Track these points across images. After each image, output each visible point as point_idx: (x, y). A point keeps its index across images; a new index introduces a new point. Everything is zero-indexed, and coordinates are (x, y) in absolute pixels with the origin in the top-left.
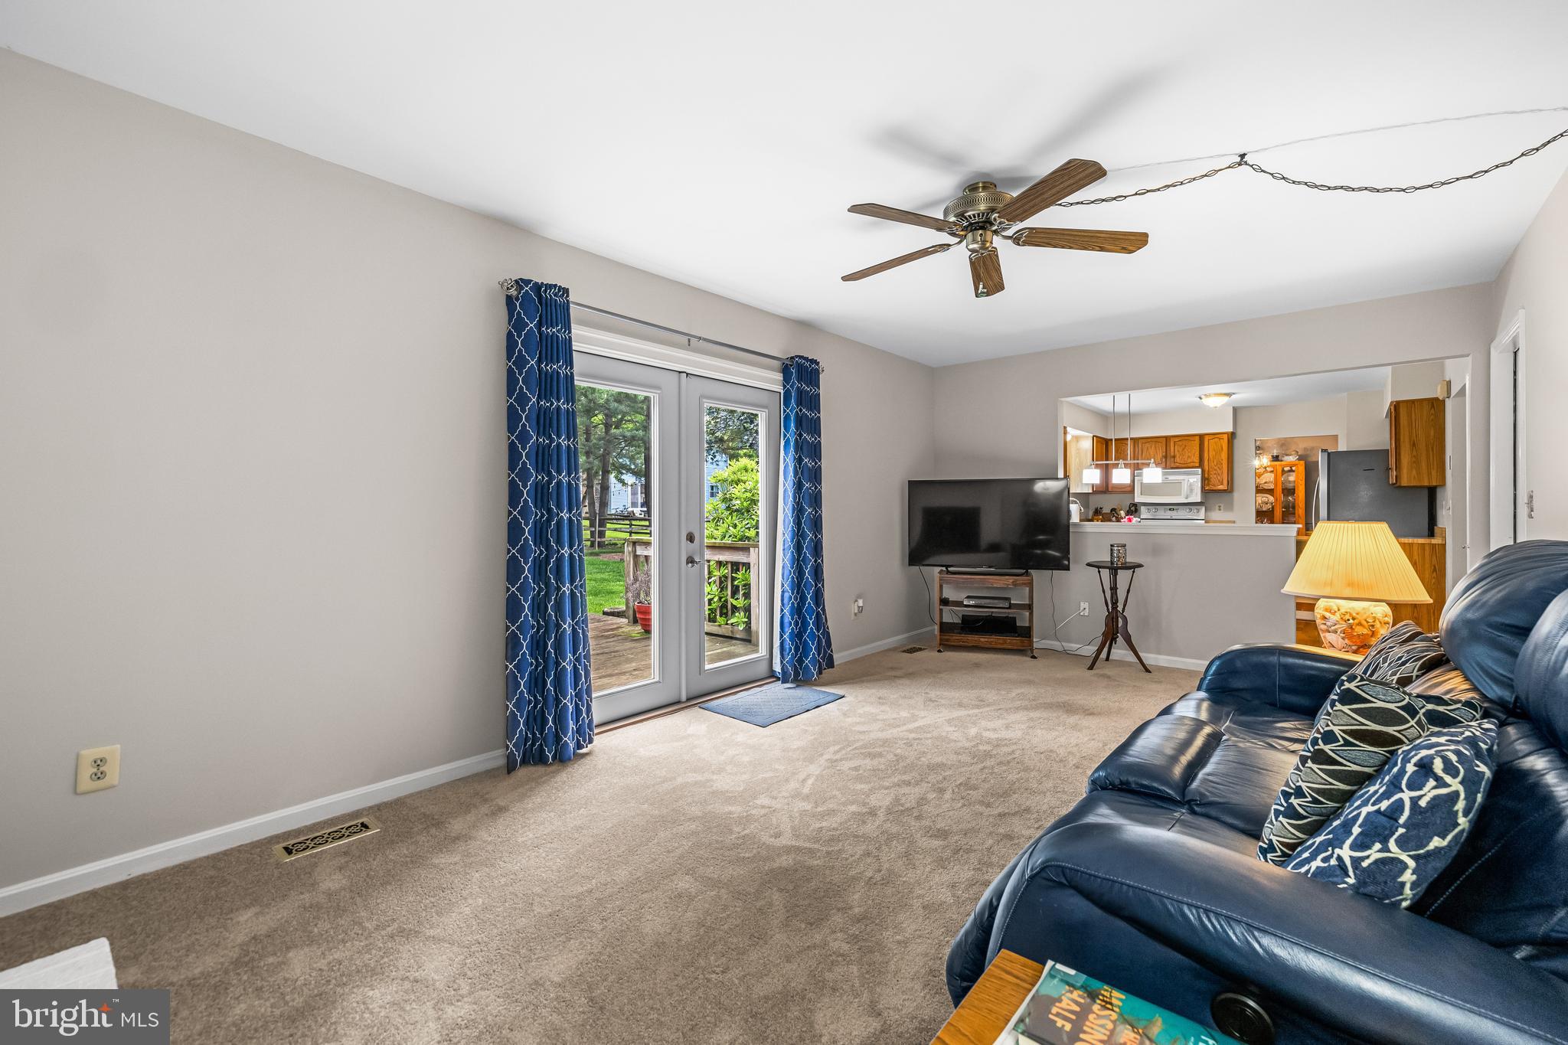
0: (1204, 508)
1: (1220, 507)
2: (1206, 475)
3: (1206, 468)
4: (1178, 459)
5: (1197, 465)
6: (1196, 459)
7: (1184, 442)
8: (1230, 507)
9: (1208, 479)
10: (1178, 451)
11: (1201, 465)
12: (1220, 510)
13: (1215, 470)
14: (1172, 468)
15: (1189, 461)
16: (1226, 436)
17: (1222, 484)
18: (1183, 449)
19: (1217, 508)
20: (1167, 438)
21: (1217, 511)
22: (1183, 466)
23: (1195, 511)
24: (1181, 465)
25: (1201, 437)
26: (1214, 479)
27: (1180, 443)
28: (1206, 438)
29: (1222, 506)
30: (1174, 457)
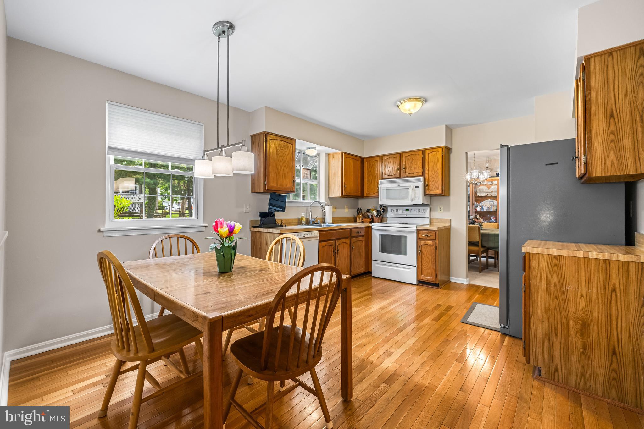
0: (428, 209)
1: (440, 208)
2: (427, 183)
3: (427, 176)
4: (408, 170)
5: (421, 174)
6: (420, 170)
7: (412, 156)
8: (448, 208)
9: (428, 185)
10: (408, 164)
11: (423, 175)
12: (440, 210)
13: (434, 178)
14: (404, 177)
15: (415, 171)
16: (440, 150)
17: (438, 189)
18: (411, 162)
19: (439, 209)
20: (401, 154)
21: (439, 211)
22: (411, 175)
23: (422, 211)
24: (410, 175)
25: (423, 151)
26: (432, 186)
27: (409, 157)
28: (427, 152)
29: (442, 207)
30: (405, 169)
